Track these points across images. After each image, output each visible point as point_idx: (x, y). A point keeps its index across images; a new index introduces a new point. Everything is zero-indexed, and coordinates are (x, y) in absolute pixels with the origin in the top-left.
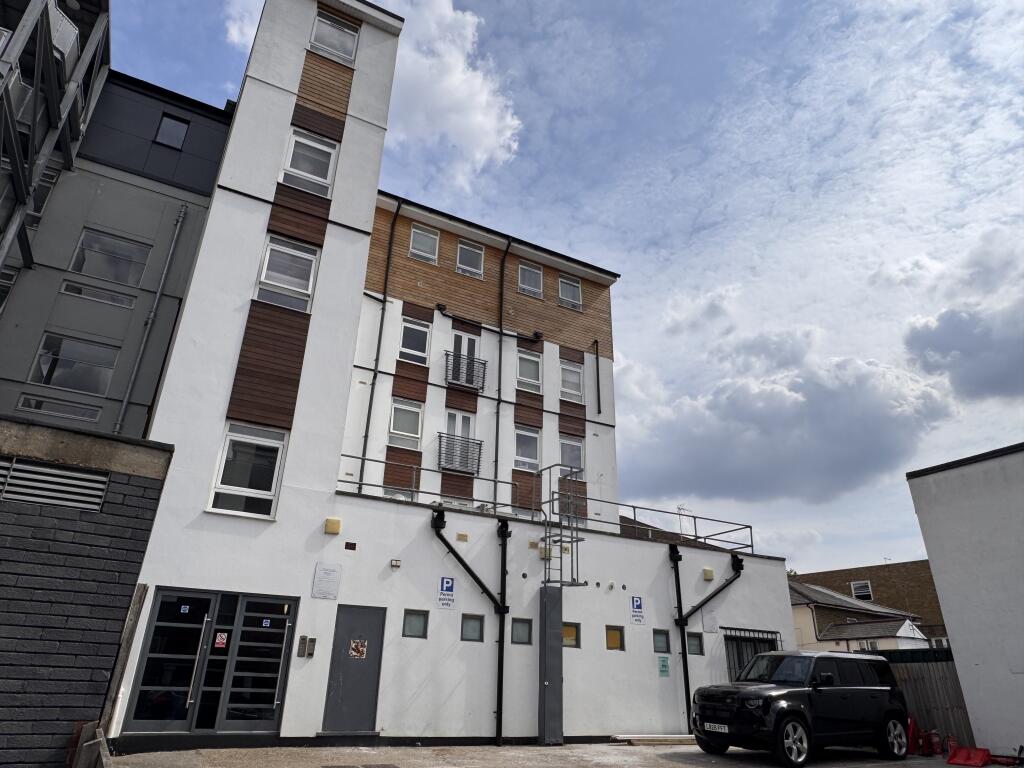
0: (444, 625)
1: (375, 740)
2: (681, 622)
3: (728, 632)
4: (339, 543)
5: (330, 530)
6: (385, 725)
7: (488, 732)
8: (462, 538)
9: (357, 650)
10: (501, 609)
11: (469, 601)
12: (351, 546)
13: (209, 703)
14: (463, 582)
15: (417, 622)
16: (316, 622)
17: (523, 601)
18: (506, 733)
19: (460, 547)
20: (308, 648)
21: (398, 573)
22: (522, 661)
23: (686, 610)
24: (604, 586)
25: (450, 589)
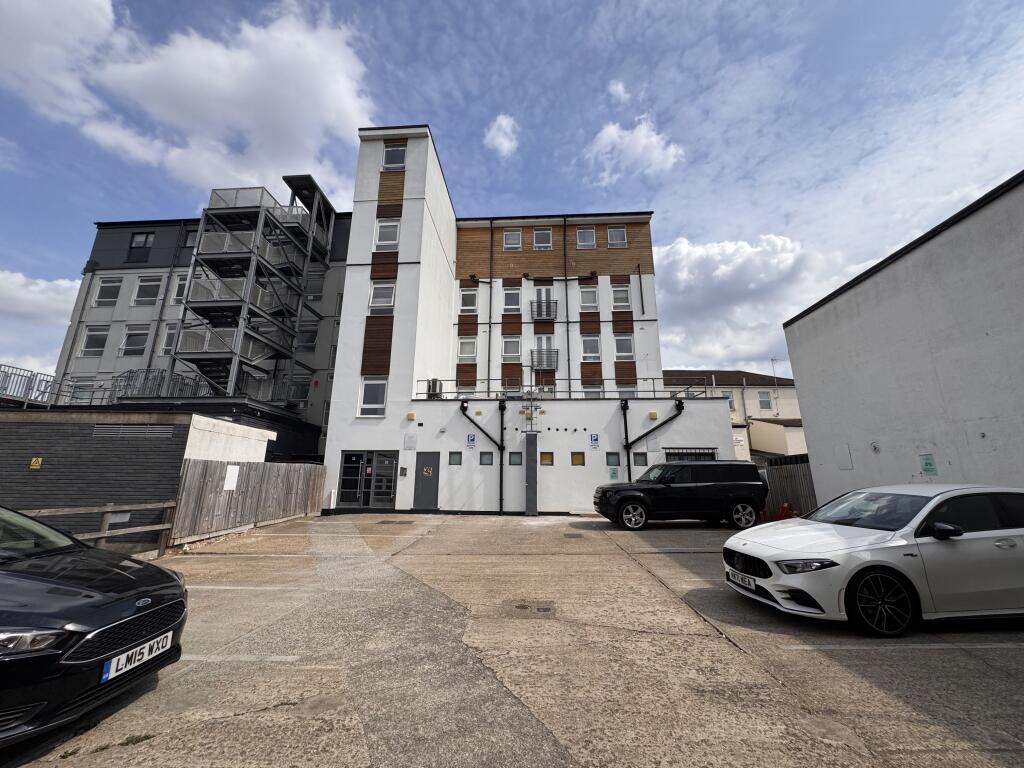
0: (470, 457)
1: (437, 512)
2: (628, 447)
3: (668, 451)
4: (415, 423)
5: (410, 419)
6: (442, 505)
7: (497, 509)
8: (479, 414)
9: (427, 472)
10: (501, 448)
11: (483, 445)
12: (421, 425)
13: (367, 495)
14: (480, 436)
15: (456, 457)
16: (408, 461)
17: (515, 442)
18: (505, 509)
19: (477, 419)
20: (404, 472)
21: (445, 434)
22: (515, 475)
23: (630, 441)
24: (571, 430)
25: (473, 440)
